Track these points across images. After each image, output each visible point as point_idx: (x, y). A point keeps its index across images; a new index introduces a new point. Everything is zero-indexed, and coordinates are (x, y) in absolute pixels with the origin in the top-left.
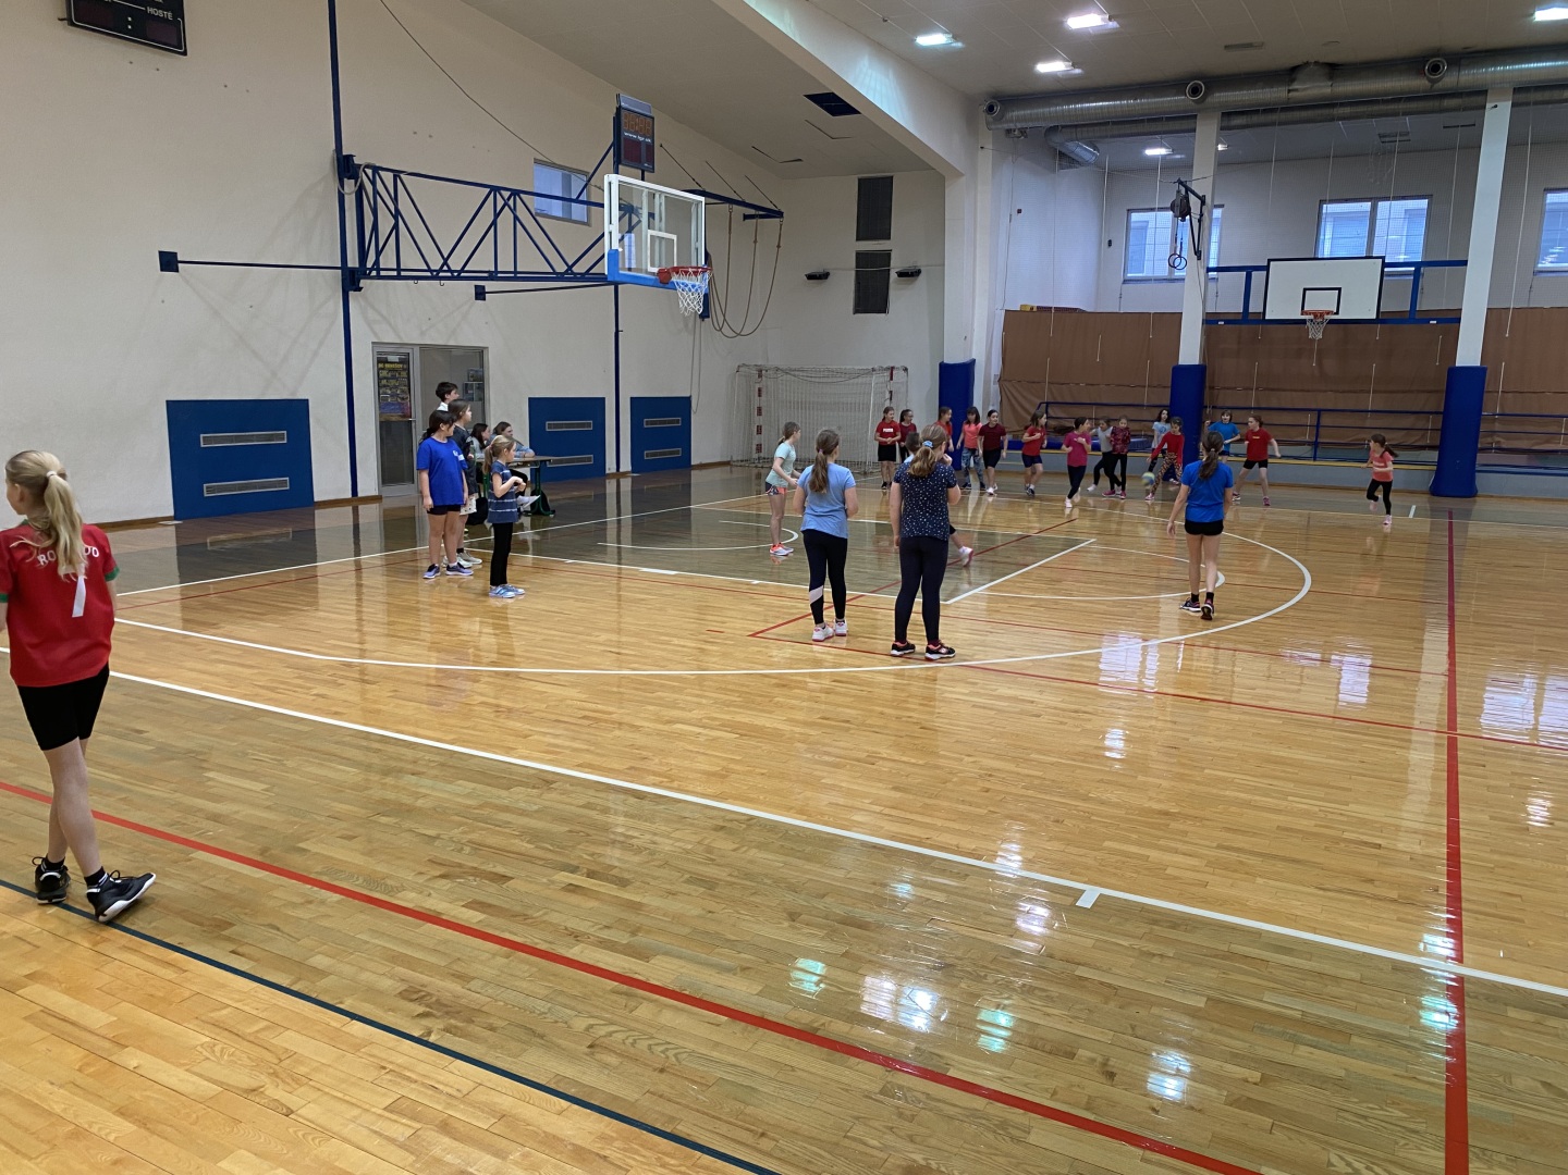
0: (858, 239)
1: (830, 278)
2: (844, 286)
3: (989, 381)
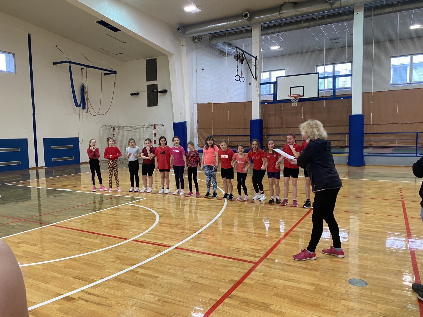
0: (148, 80)
1: (139, 95)
2: (144, 97)
3: (193, 129)
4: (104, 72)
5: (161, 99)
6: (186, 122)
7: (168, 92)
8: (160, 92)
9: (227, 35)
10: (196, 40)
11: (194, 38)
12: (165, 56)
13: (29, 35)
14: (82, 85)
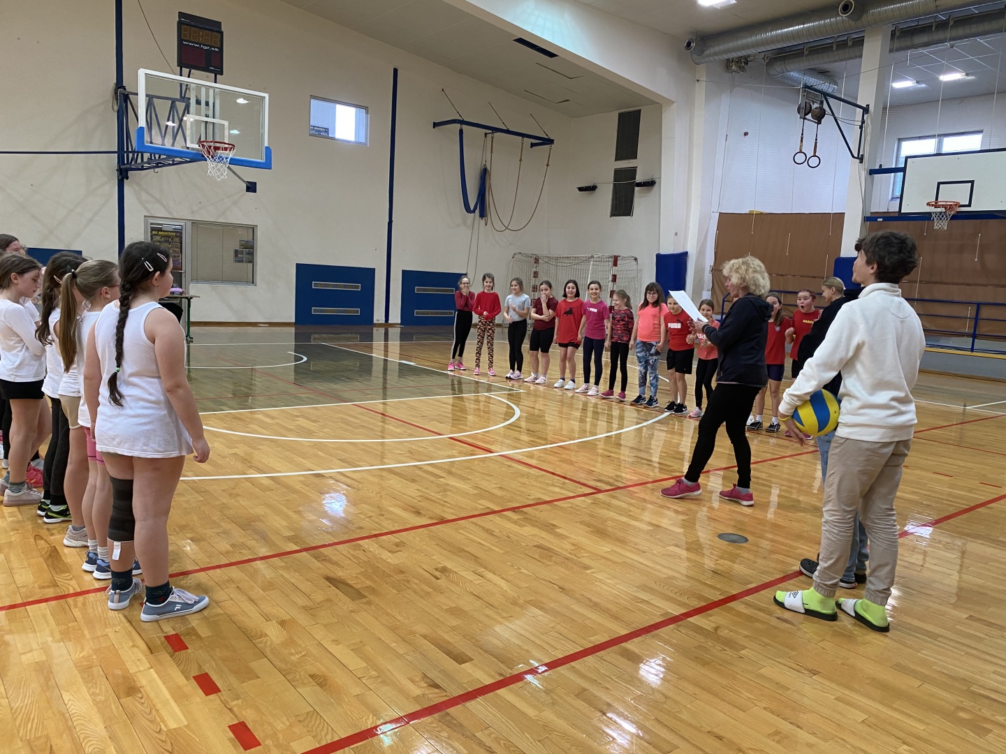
0: (616, 160)
1: (597, 190)
2: (606, 195)
3: (703, 270)
4: (529, 141)
5: (641, 200)
6: (686, 254)
7: (656, 186)
8: (639, 185)
9: (806, 53)
10: (734, 68)
11: (728, 64)
12: (658, 105)
13: (396, 71)
14: (483, 167)
